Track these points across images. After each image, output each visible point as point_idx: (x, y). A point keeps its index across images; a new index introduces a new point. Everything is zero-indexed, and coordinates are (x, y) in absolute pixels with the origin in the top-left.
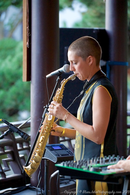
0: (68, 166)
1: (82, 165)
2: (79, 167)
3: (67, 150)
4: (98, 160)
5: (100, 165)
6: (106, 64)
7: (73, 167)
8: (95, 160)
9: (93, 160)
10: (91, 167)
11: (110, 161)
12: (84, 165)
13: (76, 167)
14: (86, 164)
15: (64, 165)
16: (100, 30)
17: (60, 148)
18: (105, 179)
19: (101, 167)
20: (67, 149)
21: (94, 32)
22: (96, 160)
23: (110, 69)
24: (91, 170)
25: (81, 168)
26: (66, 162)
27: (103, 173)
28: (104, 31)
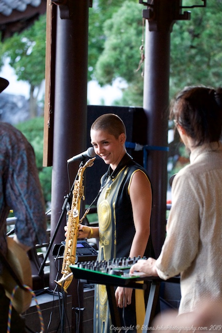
0: (84, 268)
1: (100, 267)
2: (97, 269)
3: (91, 249)
4: (120, 261)
5: (123, 267)
6: (143, 148)
7: (90, 269)
8: (116, 262)
9: (114, 262)
10: (111, 269)
11: (134, 263)
12: (102, 267)
13: (94, 269)
14: (105, 266)
15: (79, 266)
16: (137, 109)
17: (82, 246)
18: (127, 283)
19: (123, 270)
20: (91, 247)
21: (130, 111)
22: (118, 261)
23: (148, 155)
24: (111, 273)
25: (99, 270)
26: (82, 263)
27: (125, 276)
28: (142, 110)
